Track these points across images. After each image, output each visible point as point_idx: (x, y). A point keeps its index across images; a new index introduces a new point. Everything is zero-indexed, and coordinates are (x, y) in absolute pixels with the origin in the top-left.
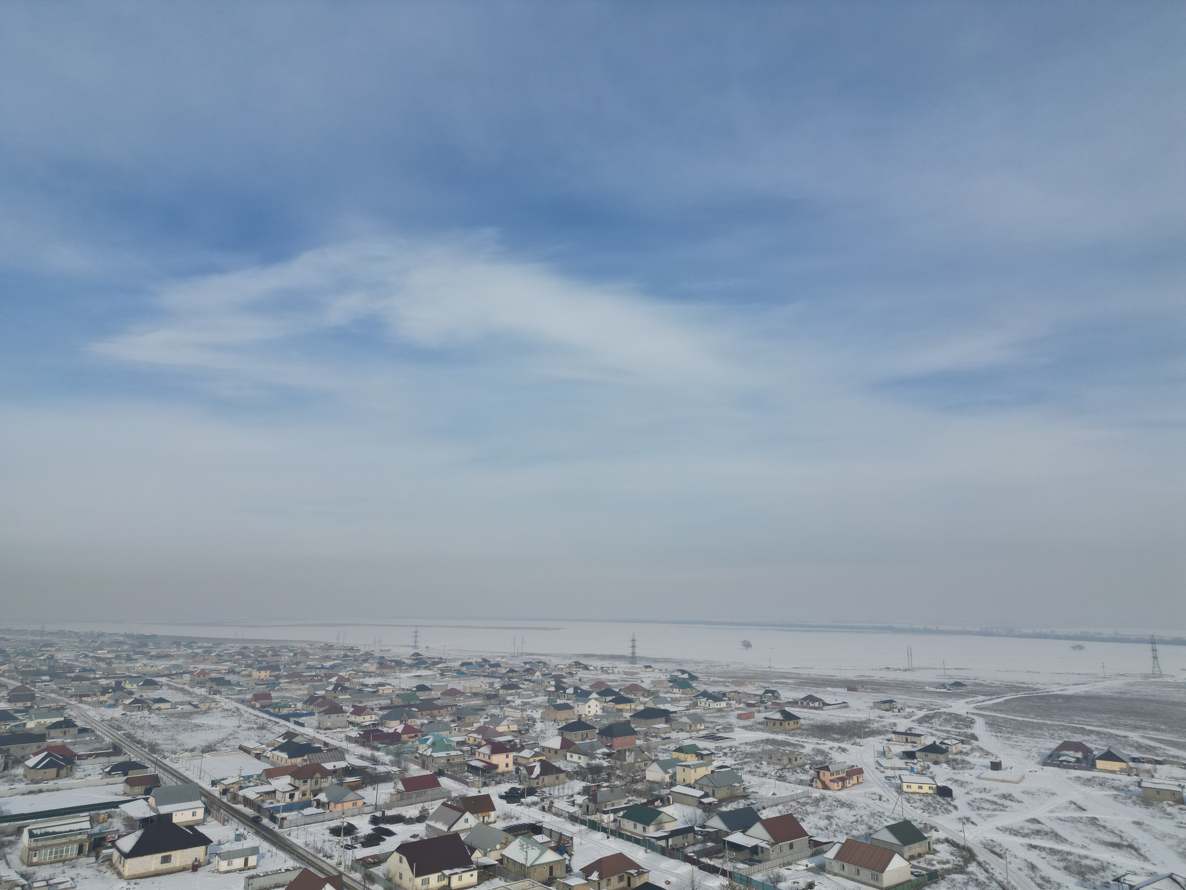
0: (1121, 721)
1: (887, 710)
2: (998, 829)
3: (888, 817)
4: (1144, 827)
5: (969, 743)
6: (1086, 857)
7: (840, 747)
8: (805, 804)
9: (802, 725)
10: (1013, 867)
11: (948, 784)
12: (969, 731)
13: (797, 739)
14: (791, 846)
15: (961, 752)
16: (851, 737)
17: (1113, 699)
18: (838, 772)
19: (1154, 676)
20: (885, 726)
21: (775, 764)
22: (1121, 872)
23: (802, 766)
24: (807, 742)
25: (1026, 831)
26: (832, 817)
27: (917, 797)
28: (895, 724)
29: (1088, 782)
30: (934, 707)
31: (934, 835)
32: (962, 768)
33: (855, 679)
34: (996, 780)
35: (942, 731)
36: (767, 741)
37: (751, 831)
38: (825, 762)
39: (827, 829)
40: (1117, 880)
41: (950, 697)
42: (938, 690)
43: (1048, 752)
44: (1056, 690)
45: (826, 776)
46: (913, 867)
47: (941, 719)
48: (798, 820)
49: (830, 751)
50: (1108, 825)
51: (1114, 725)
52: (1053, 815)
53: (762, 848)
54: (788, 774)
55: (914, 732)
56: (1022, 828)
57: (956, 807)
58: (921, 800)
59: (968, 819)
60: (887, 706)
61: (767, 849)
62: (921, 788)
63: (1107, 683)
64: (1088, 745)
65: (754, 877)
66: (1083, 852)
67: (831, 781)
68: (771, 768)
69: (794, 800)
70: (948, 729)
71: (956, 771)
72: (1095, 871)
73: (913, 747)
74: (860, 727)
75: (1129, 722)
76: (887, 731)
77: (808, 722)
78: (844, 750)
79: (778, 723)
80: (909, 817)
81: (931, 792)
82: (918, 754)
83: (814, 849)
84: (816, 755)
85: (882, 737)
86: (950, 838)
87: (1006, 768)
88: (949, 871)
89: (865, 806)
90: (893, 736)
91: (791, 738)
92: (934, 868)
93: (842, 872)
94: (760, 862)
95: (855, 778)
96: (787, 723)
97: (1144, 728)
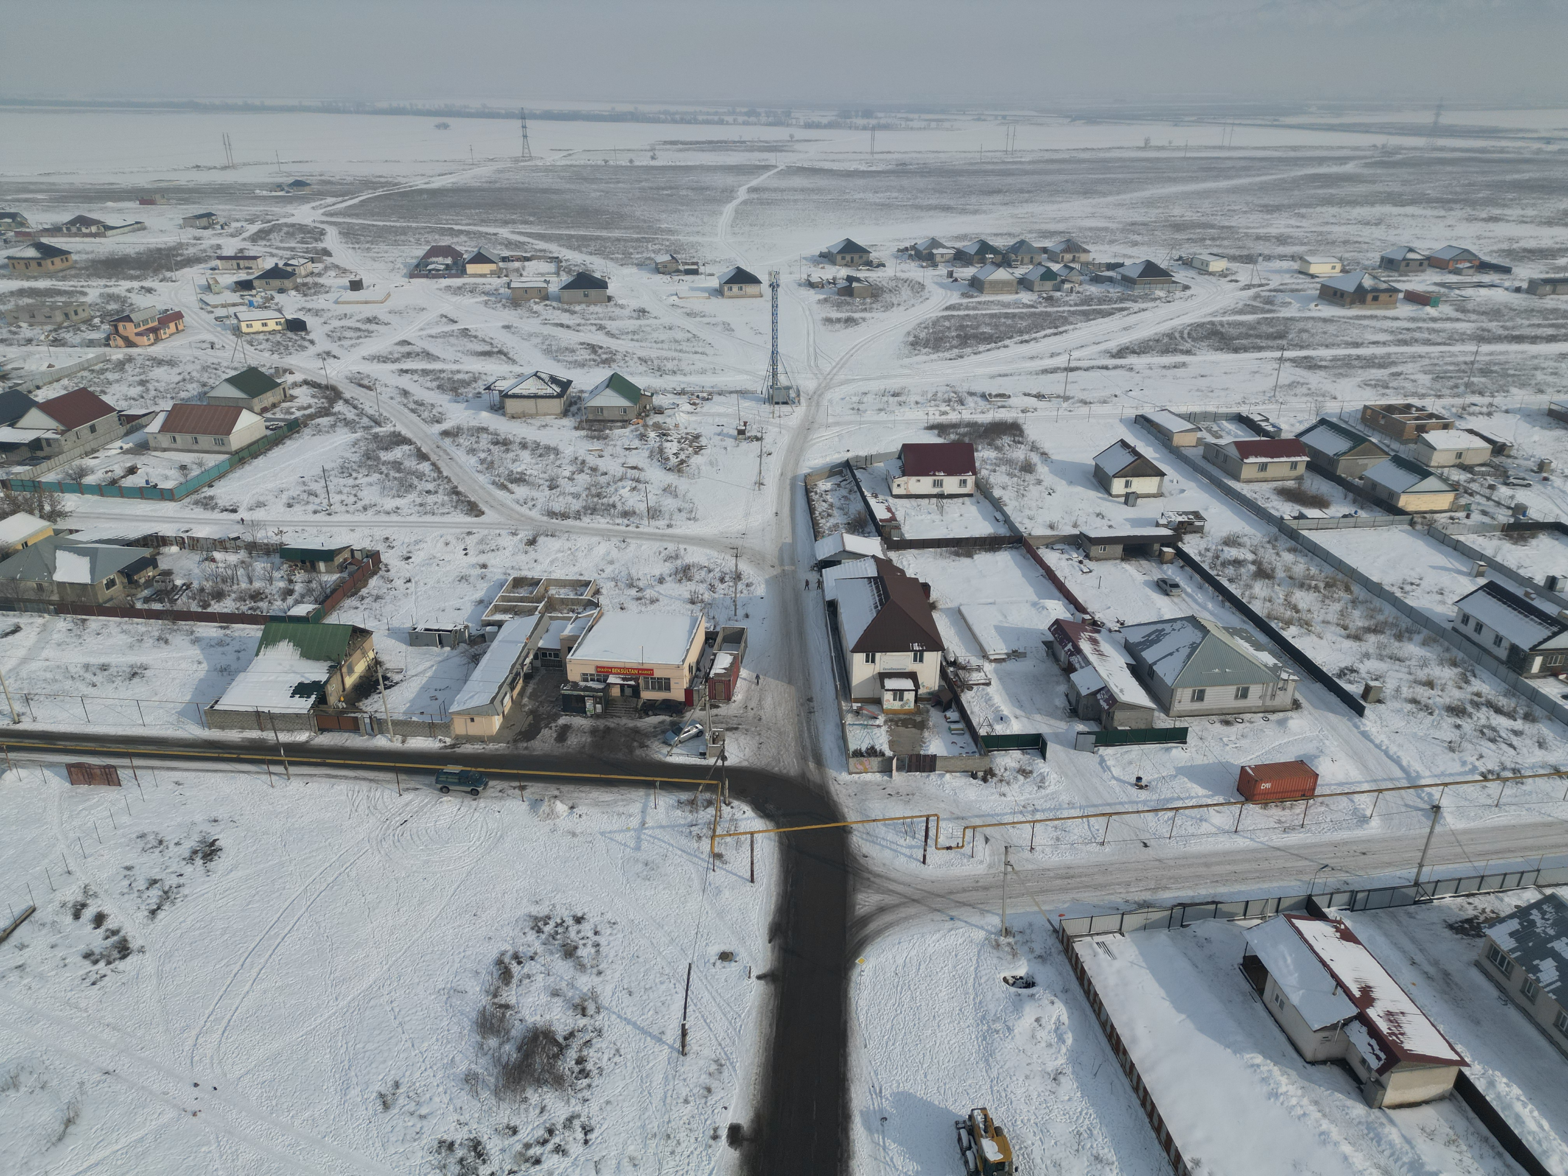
0: (491, 217)
1: (205, 228)
2: (364, 358)
3: (228, 368)
4: (513, 330)
5: (320, 261)
6: (459, 372)
7: (142, 287)
8: (102, 371)
9: (76, 262)
10: (384, 397)
11: (300, 316)
12: (320, 245)
13: (72, 283)
14: (93, 429)
15: (312, 274)
16: (156, 271)
17: (483, 190)
18: (145, 322)
19: (524, 159)
20: (205, 251)
21: (42, 324)
22: (491, 380)
23: (88, 321)
24: (89, 286)
25: (396, 356)
26: (147, 381)
27: (261, 337)
28: (219, 247)
29: (459, 290)
30: (270, 217)
31: (289, 379)
32: (315, 294)
33: (149, 186)
34: (358, 303)
35: (284, 249)
36: (21, 293)
37: (24, 422)
38: (123, 311)
39: (142, 397)
40: (488, 388)
41: (291, 203)
42: (274, 194)
43: (415, 262)
44: (420, 184)
45: (129, 330)
46: (268, 420)
47: (282, 234)
48: (97, 394)
49: (128, 295)
50: (479, 334)
51: (483, 222)
52: (425, 333)
53: (47, 440)
54: (68, 336)
55: (247, 253)
56: (391, 353)
57: (312, 342)
58: (267, 340)
59: (328, 353)
60: (204, 222)
61: (56, 440)
62: (265, 325)
63: (477, 171)
64: (458, 248)
65: (43, 479)
66: (455, 367)
67: (137, 334)
68: (37, 330)
69: (84, 369)
70: (293, 245)
71: (309, 298)
72: (466, 384)
73: (248, 274)
74: (168, 256)
75: (499, 216)
76: (210, 257)
77: (84, 257)
78: (149, 290)
79: (33, 264)
80: (254, 364)
81: (279, 328)
82: (256, 283)
83: (128, 426)
84: (108, 303)
85: (202, 266)
86: (309, 378)
87: (368, 287)
88: (311, 417)
89: (192, 359)
90: (218, 262)
91: (61, 283)
92: (293, 417)
93: (173, 446)
94: (48, 458)
95: (172, 325)
96: (49, 262)
97: (514, 222)
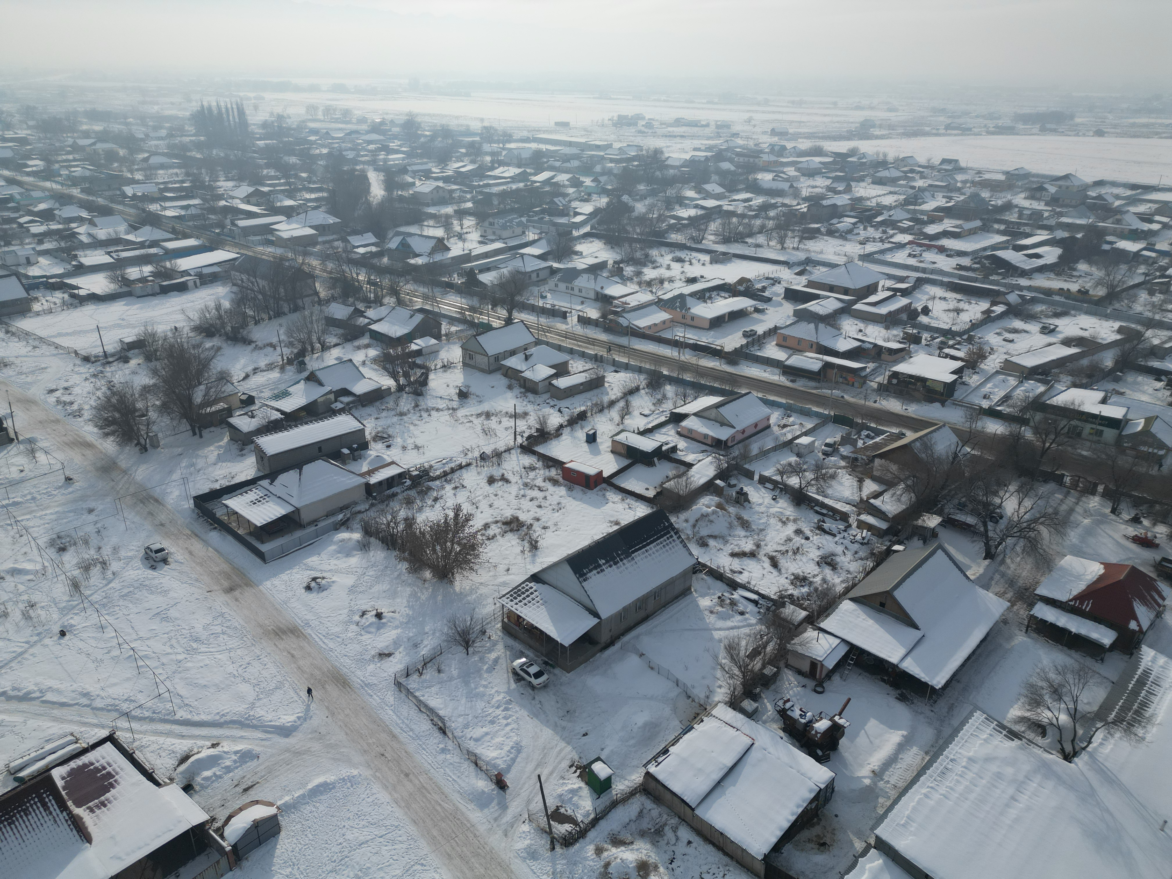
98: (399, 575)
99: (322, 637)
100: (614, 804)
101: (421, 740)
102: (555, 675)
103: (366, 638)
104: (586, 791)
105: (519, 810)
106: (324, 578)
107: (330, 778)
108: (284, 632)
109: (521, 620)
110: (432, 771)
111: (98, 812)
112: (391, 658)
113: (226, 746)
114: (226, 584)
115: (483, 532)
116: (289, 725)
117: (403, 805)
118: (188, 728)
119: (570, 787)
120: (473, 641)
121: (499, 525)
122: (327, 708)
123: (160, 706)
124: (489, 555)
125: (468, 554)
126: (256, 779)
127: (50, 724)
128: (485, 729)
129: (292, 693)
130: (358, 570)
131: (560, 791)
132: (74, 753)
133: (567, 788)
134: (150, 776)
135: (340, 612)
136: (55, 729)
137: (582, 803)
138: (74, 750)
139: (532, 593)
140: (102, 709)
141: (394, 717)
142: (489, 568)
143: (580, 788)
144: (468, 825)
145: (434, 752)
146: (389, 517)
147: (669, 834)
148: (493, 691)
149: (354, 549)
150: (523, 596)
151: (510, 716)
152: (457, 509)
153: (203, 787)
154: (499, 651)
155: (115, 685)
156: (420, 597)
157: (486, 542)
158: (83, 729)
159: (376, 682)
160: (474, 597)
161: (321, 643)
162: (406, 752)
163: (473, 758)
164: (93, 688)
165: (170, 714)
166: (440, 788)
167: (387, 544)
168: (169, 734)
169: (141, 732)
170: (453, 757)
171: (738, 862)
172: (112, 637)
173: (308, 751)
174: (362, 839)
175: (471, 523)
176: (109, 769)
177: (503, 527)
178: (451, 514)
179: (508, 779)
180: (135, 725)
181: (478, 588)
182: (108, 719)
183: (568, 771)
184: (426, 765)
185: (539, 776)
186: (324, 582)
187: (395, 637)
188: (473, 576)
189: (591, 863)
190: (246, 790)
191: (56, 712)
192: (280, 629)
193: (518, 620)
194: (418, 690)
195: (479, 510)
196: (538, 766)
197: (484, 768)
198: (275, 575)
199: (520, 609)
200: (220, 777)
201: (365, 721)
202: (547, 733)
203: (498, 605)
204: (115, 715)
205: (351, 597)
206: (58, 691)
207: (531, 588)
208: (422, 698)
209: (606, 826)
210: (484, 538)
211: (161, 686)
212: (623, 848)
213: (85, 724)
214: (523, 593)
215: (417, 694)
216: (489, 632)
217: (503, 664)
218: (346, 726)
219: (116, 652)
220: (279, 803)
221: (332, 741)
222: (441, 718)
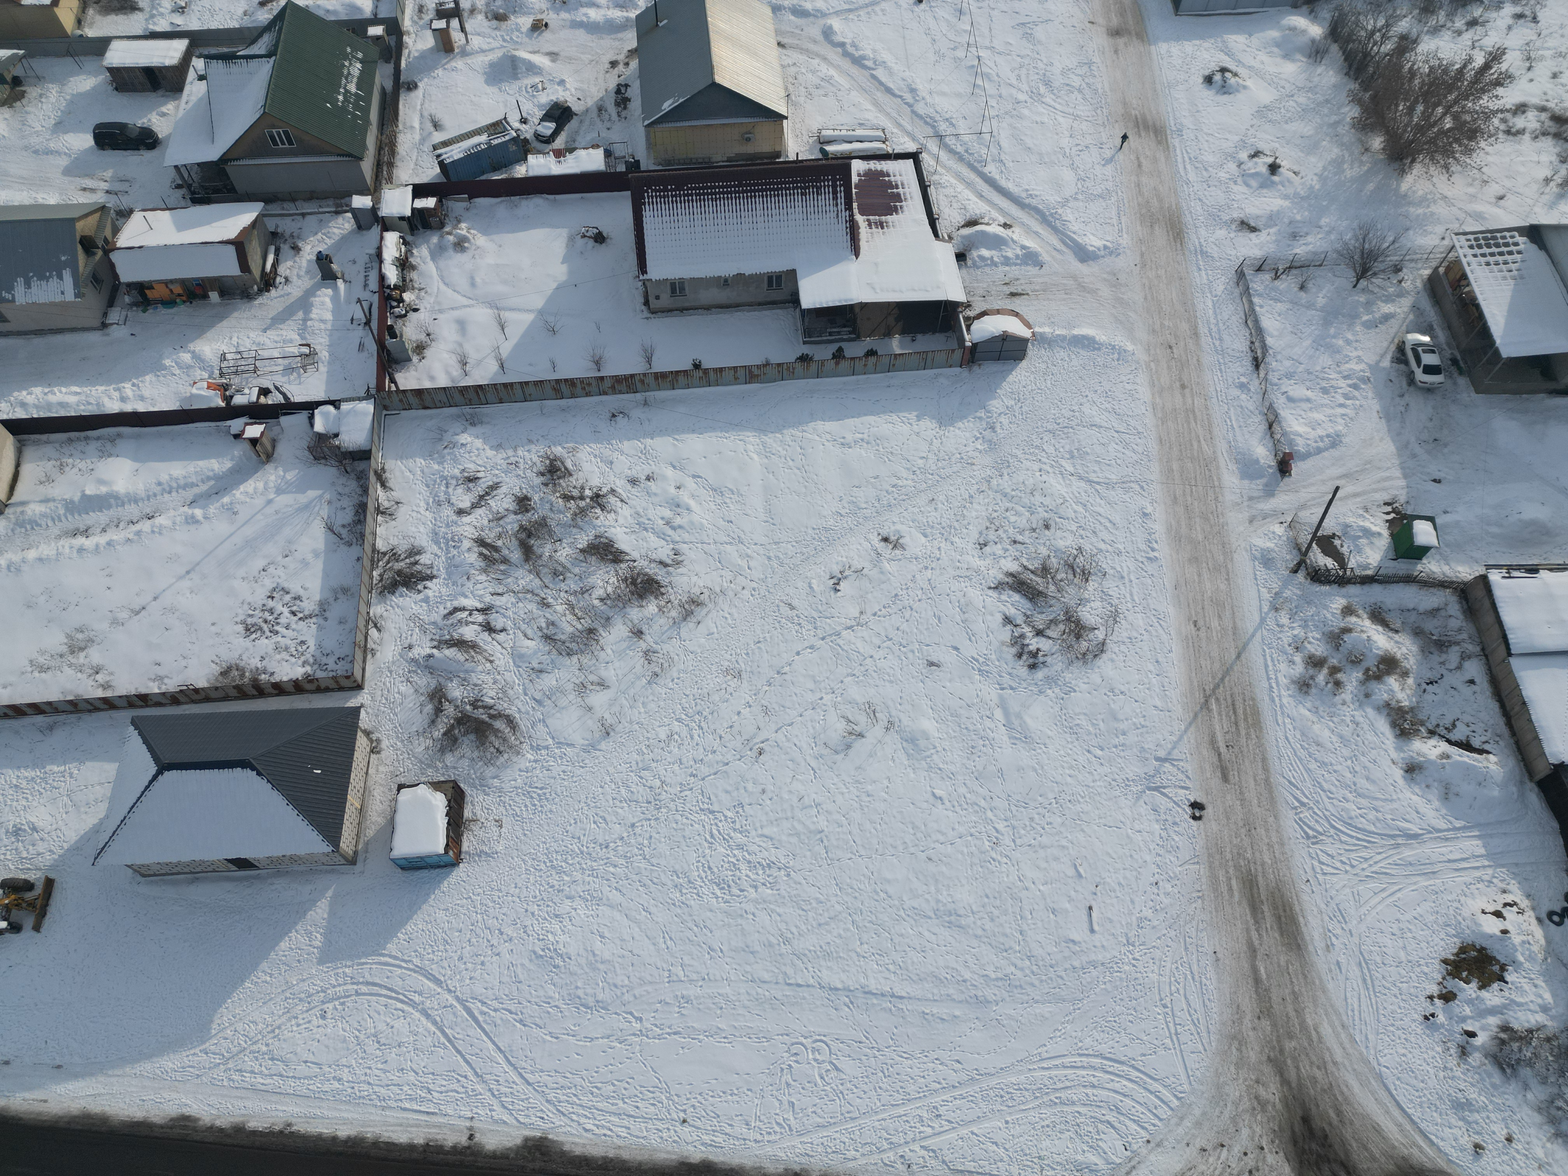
98: (1337, 123)
99: (1187, 159)
100: (1408, 579)
101: (1223, 358)
102: (1455, 383)
103: (1239, 189)
104: (1384, 541)
105: (1285, 507)
106: (1236, 75)
107: (1101, 337)
108: (1147, 127)
109: (1463, 283)
110: (1214, 400)
111: (874, 229)
112: (1253, 235)
113: (1016, 234)
114: (1115, 21)
115: (1508, 115)
116: (1091, 249)
117: (1160, 415)
118: (991, 189)
119: (1367, 524)
120: (1375, 274)
121: (1544, 116)
122: (1142, 255)
123: (975, 147)
124: (1490, 159)
125: (1457, 140)
126: (1028, 289)
127: (870, 107)
128: (1309, 393)
129: (1114, 213)
130: (1287, 85)
131: (1350, 520)
132: (878, 153)
133: (1362, 524)
134: (933, 222)
135: (1228, 136)
136: (873, 116)
137: (1368, 551)
138: (879, 149)
139: (1510, 253)
140: (920, 117)
141: (1211, 312)
142: (1474, 180)
143: (1379, 534)
144: (1216, 483)
145: (1230, 380)
146: (1381, 22)
147: (1453, 656)
148: (1354, 354)
149: (1300, 50)
150: (1494, 250)
151: (1353, 398)
152: (1496, 56)
153: (975, 266)
154: (1401, 308)
155: (944, 94)
156: (1343, 171)
157: (1501, 135)
158: (895, 130)
159: (1216, 255)
160: (1420, 211)
161: (1181, 166)
162: (1198, 360)
163: (1272, 417)
164: (922, 87)
165: (981, 162)
166: (1210, 425)
167: (1350, 67)
168: (969, 185)
169: (944, 167)
170: (1250, 402)
171: (1517, 744)
172: (965, 31)
173: (1094, 292)
174: (1097, 420)
175: (1500, 91)
176: (900, 190)
177: (1548, 123)
178: (1479, 60)
179: (1297, 468)
180: (943, 155)
181: (1435, 202)
182: (922, 131)
183: (1379, 506)
184: (1212, 389)
185: (1337, 489)
186: (1232, 81)
187: (1275, 209)
188: (1440, 179)
189: (1329, 616)
190: (1013, 295)
191: (880, 96)
192: (1145, 121)
193: (1460, 280)
194: (1260, 295)
195: (1530, 75)
196: (1345, 476)
197: (1277, 436)
198: (1178, 39)
199: (1474, 266)
200: (995, 265)
201: (1174, 295)
202: (1386, 447)
203: (1446, 242)
204: (929, 131)
205: (1255, 121)
206: (891, 73)
207: (1516, 244)
208: (1257, 309)
209: (1377, 594)
210: (1503, 127)
211: (987, 123)
212: (1380, 628)
213: (899, 125)
214: (1497, 245)
215: (1256, 300)
216: (1405, 273)
217: (1394, 327)
218: (1150, 288)
219: (960, 53)
220: (1037, 329)
221: (1125, 297)
222: (1264, 347)
